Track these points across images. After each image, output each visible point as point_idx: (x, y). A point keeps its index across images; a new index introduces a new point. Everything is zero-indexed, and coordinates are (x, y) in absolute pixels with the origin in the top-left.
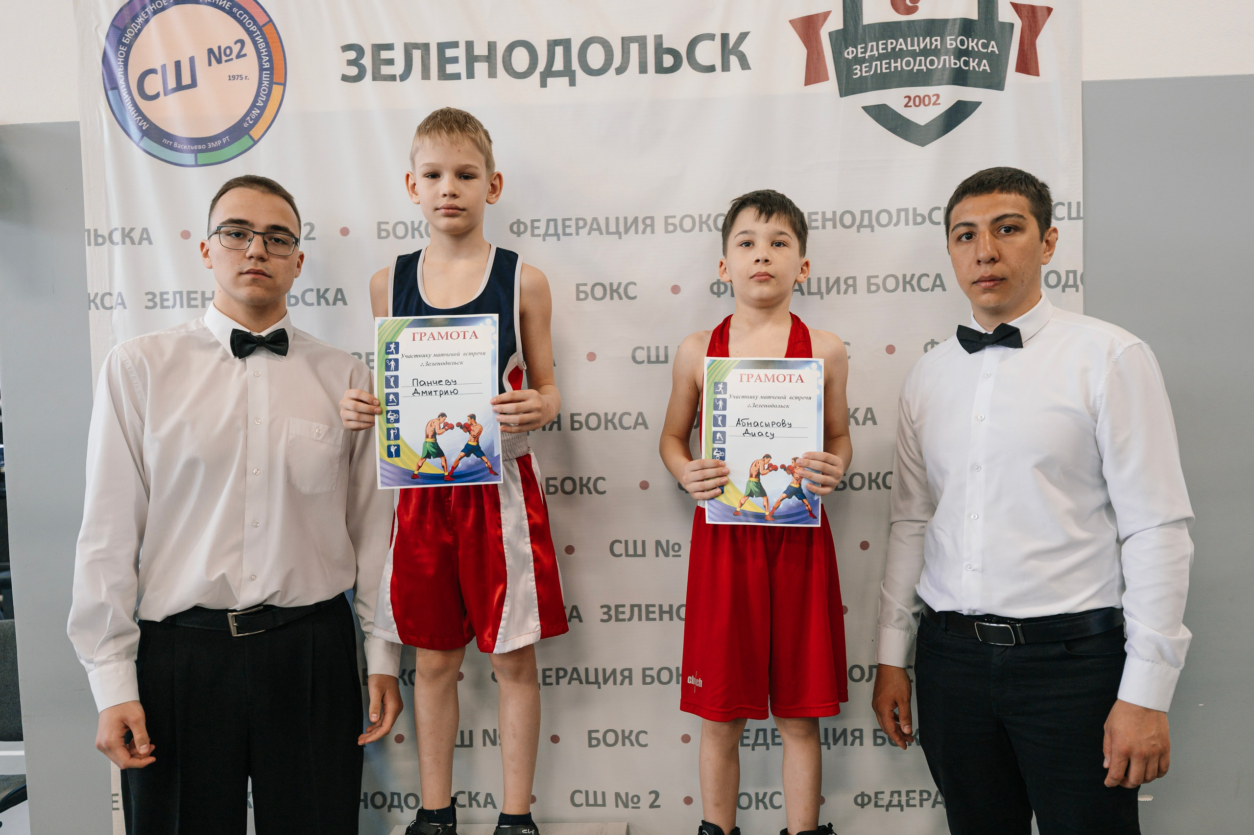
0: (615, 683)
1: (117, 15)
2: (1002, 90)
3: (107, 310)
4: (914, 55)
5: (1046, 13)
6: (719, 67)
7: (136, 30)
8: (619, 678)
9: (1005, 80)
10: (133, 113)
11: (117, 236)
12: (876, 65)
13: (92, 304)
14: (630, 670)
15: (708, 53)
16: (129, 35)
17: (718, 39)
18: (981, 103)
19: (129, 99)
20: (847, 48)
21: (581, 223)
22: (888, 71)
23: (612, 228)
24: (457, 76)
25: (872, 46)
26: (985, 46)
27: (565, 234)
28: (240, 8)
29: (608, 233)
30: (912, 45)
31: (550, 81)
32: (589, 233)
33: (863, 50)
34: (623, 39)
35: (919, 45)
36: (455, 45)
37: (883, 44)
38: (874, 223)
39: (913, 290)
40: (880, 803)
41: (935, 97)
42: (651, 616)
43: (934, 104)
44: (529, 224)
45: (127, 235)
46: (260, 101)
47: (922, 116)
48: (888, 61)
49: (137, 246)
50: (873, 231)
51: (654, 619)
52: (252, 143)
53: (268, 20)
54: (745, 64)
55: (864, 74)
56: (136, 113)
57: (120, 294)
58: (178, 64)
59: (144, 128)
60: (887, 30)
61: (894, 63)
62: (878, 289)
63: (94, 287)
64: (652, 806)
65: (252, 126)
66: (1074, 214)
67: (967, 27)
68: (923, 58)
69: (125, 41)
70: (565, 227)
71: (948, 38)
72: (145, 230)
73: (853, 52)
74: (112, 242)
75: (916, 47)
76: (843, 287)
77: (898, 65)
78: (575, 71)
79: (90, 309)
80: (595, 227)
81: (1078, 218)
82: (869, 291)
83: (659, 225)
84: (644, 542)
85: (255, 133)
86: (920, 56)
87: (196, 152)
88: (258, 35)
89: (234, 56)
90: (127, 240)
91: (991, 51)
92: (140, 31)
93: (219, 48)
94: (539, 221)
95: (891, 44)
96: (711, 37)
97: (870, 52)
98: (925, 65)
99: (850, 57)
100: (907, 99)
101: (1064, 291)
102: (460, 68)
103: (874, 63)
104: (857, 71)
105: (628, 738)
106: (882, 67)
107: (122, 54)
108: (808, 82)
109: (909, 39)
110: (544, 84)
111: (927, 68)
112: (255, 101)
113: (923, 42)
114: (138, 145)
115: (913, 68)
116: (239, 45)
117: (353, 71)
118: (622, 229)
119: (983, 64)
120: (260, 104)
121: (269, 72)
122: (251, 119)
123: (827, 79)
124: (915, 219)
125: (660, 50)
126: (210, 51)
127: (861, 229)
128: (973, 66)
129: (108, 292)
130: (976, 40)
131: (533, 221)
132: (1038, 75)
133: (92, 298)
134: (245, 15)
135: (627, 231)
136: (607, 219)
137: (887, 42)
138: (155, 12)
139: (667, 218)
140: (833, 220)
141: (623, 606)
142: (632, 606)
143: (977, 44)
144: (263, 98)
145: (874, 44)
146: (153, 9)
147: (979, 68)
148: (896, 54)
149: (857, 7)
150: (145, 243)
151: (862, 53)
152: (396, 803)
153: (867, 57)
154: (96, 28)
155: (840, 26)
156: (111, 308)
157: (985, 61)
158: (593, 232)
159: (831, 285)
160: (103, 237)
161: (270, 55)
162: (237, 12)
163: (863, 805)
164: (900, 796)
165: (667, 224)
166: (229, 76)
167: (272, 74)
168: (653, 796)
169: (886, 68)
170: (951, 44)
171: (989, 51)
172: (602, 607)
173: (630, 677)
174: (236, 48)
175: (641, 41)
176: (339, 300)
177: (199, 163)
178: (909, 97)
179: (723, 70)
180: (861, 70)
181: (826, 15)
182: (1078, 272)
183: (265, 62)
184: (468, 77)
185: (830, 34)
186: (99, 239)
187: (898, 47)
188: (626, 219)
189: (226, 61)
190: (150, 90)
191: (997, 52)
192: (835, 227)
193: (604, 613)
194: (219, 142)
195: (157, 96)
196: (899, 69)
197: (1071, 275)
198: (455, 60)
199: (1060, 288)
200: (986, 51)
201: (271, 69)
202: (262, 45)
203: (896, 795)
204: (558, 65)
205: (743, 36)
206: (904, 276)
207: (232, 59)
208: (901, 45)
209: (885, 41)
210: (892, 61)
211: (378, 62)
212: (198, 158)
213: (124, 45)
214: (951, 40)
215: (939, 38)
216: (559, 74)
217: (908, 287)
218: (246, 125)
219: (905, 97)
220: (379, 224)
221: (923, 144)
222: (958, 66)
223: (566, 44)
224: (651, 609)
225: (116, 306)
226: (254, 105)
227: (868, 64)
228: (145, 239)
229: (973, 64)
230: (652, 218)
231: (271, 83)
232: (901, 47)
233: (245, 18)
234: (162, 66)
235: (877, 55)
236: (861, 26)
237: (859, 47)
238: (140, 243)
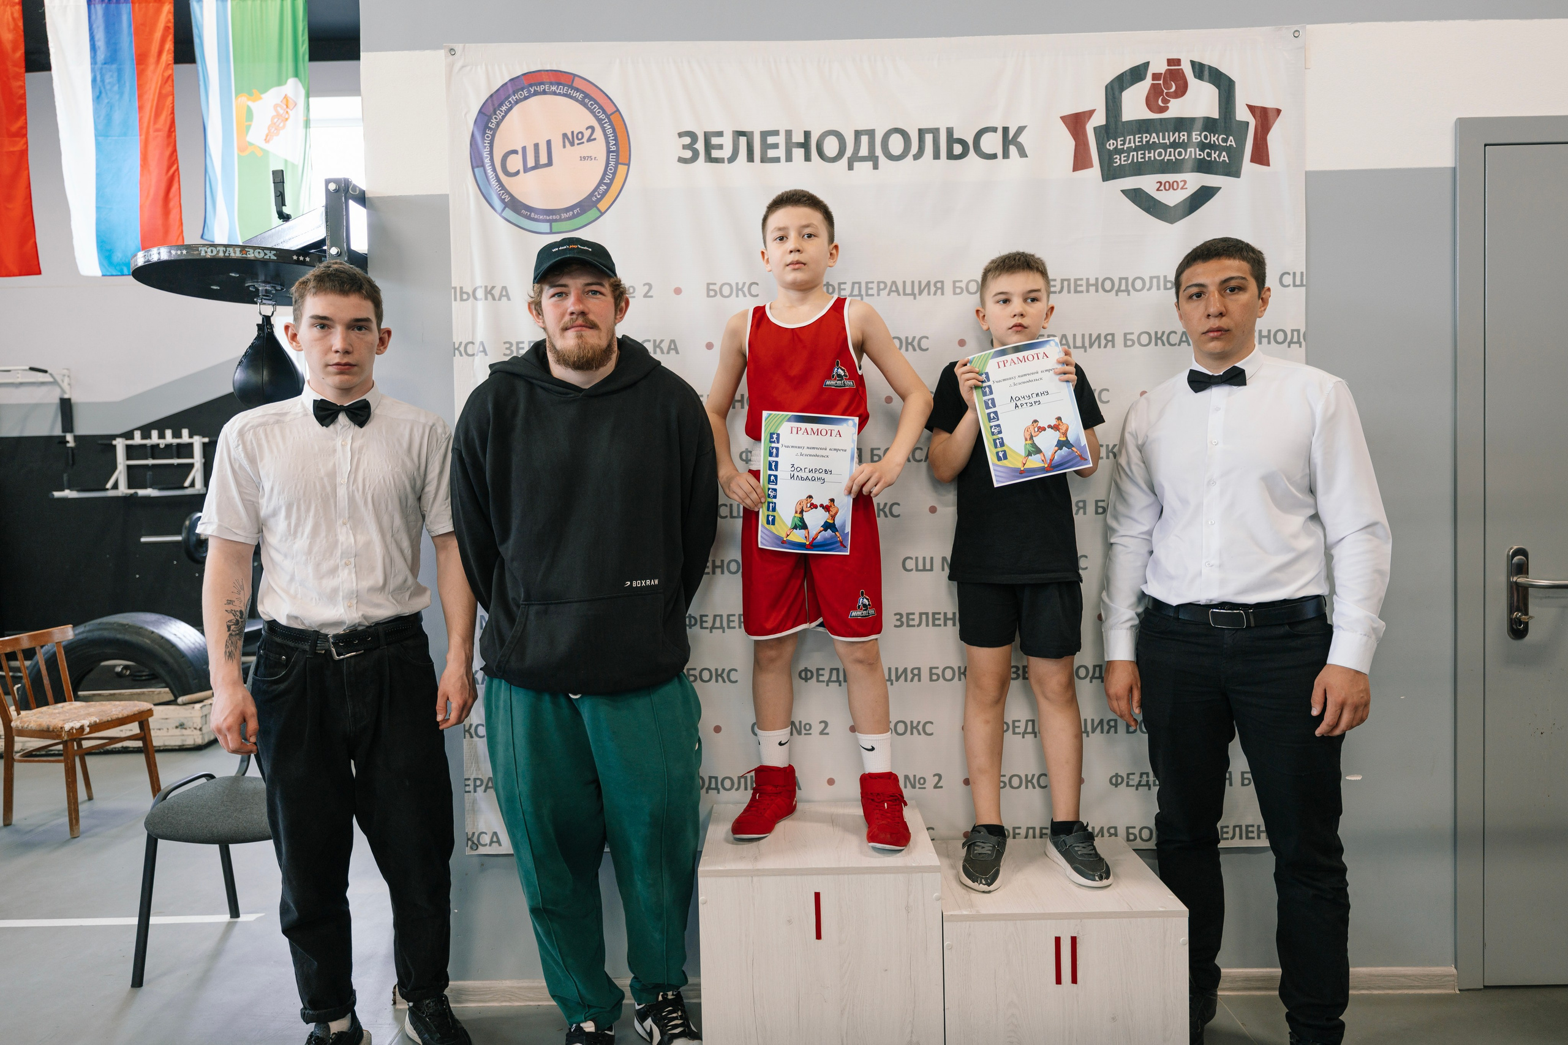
0: (906, 680)
1: (484, 104)
2: (1238, 177)
3: (470, 357)
4: (1165, 147)
5: (1275, 113)
6: (1000, 154)
7: (500, 116)
8: (910, 676)
9: (1241, 170)
10: (497, 187)
11: (480, 294)
12: (1133, 155)
13: (456, 351)
14: (919, 669)
15: (992, 143)
16: (494, 121)
17: (1000, 131)
18: (1219, 188)
19: (493, 175)
20: (1109, 141)
21: (882, 286)
22: (1143, 160)
23: (908, 291)
24: (777, 160)
25: (1130, 139)
26: (1225, 140)
27: (867, 295)
28: (591, 99)
29: (905, 294)
30: (1164, 139)
31: (856, 165)
32: (889, 295)
33: (1122, 142)
34: (920, 130)
35: (1169, 139)
36: (776, 133)
37: (1139, 138)
38: (1130, 288)
39: (1164, 344)
40: (1131, 783)
41: (1183, 183)
42: (937, 622)
43: (1182, 188)
44: (836, 287)
45: (489, 292)
46: (607, 179)
47: (1172, 198)
48: (1143, 152)
49: (497, 302)
50: (1129, 295)
51: (940, 625)
52: (600, 214)
53: (616, 109)
54: (1023, 153)
55: (1123, 163)
56: (499, 187)
57: (482, 343)
58: (536, 146)
59: (506, 200)
60: (1143, 126)
61: (1149, 153)
62: (1133, 344)
63: (458, 337)
64: (936, 787)
65: (599, 200)
66: (1298, 282)
67: (1209, 125)
68: (1172, 150)
69: (491, 126)
70: (867, 289)
71: (1194, 133)
72: (504, 288)
73: (1113, 144)
74: (475, 298)
75: (1167, 141)
76: (1103, 342)
77: (1151, 155)
78: (878, 156)
79: (455, 356)
80: (894, 289)
81: (1302, 285)
82: (1126, 345)
83: (948, 288)
84: (932, 559)
85: (602, 206)
86: (1170, 148)
87: (551, 222)
88: (606, 122)
89: (585, 140)
90: (489, 296)
91: (1230, 145)
92: (504, 117)
93: (573, 132)
94: (845, 283)
95: (1146, 137)
96: (994, 130)
97: (1129, 144)
98: (1174, 156)
99: (1111, 148)
100: (1159, 184)
101: (1289, 346)
102: (780, 152)
103: (1131, 154)
104: (1117, 160)
105: (916, 728)
106: (1138, 156)
107: (488, 137)
108: (1075, 169)
109: (1161, 134)
110: (850, 168)
111: (1176, 158)
112: (603, 178)
113: (1173, 136)
114: (500, 215)
115: (1164, 158)
116: (590, 131)
117: (688, 154)
118: (916, 291)
119: (1222, 156)
120: (607, 181)
121: (615, 154)
122: (599, 194)
123: (1092, 166)
124: (1165, 285)
125: (951, 140)
126: (565, 135)
127: (1119, 293)
128: (1215, 157)
129: (471, 340)
130: (1217, 135)
131: (840, 284)
132: (1268, 164)
133: (456, 346)
134: (595, 105)
135: (921, 293)
136: (904, 282)
137: (1142, 136)
138: (517, 102)
139: (954, 282)
140: (1096, 285)
141: (913, 614)
142: (921, 614)
143: (1218, 139)
144: (610, 176)
145: (1132, 137)
146: (516, 98)
147: (1219, 159)
148: (1150, 147)
149: (1117, 106)
150: (504, 299)
151: (1121, 145)
152: (713, 785)
153: (1125, 149)
154: (466, 114)
155: (1104, 123)
156: (473, 355)
157: (1224, 153)
158: (892, 293)
159: (1093, 340)
160: (467, 293)
161: (616, 139)
162: (589, 102)
163: (1116, 785)
164: (1148, 777)
165: (955, 287)
166: (581, 157)
167: (617, 156)
168: (937, 778)
169: (1141, 158)
170: (1196, 139)
171: (1228, 145)
172: (896, 614)
173: (919, 675)
174: (587, 133)
175: (935, 132)
176: (672, 349)
177: (553, 231)
178: (1161, 183)
179: (1004, 158)
180: (1120, 159)
181: (1091, 113)
182: (1301, 331)
183: (612, 146)
184: (787, 161)
185: (1095, 128)
186: (464, 295)
187: (1152, 140)
188: (920, 282)
189: (578, 144)
190: (512, 168)
191: (1235, 146)
192: (1097, 291)
193: (897, 620)
194: (571, 213)
195: (518, 173)
196: (1152, 159)
197: (1295, 334)
198: (775, 146)
199: (1286, 344)
200: (1225, 144)
201: (617, 152)
202: (609, 131)
203: (1145, 776)
204: (864, 151)
205: (1021, 130)
206: (1156, 333)
207: (583, 143)
208: (1154, 138)
209: (1140, 135)
210: (1147, 152)
211: (708, 147)
212: (553, 227)
213: (490, 129)
214: (1196, 135)
215: (1186, 134)
216: (863, 159)
217: (1159, 341)
218: (594, 199)
219: (1157, 183)
220: (708, 284)
221: (1172, 223)
222: (1202, 157)
223: (871, 133)
224: (937, 616)
225: (478, 353)
226: (601, 182)
227: (1126, 154)
228: (504, 296)
229: (1214, 155)
230: (942, 282)
231: (617, 163)
232: (1154, 140)
233: (595, 107)
234: (523, 148)
235: (1134, 147)
236: (1120, 123)
237: (1119, 139)
238: (500, 299)
